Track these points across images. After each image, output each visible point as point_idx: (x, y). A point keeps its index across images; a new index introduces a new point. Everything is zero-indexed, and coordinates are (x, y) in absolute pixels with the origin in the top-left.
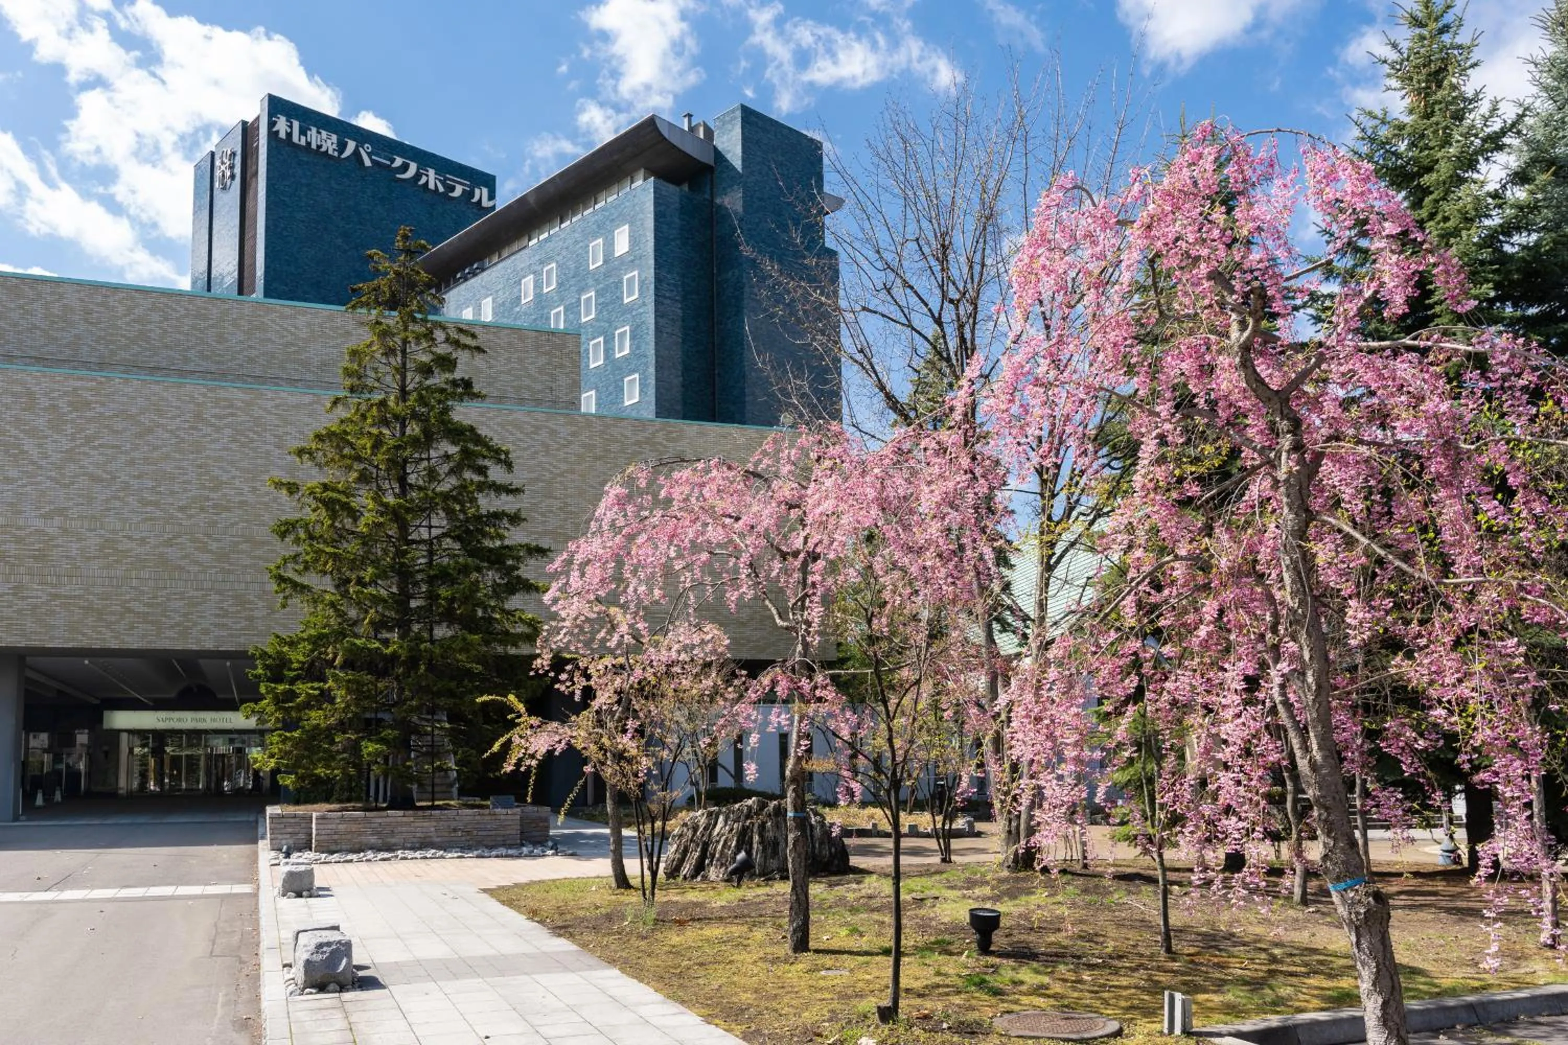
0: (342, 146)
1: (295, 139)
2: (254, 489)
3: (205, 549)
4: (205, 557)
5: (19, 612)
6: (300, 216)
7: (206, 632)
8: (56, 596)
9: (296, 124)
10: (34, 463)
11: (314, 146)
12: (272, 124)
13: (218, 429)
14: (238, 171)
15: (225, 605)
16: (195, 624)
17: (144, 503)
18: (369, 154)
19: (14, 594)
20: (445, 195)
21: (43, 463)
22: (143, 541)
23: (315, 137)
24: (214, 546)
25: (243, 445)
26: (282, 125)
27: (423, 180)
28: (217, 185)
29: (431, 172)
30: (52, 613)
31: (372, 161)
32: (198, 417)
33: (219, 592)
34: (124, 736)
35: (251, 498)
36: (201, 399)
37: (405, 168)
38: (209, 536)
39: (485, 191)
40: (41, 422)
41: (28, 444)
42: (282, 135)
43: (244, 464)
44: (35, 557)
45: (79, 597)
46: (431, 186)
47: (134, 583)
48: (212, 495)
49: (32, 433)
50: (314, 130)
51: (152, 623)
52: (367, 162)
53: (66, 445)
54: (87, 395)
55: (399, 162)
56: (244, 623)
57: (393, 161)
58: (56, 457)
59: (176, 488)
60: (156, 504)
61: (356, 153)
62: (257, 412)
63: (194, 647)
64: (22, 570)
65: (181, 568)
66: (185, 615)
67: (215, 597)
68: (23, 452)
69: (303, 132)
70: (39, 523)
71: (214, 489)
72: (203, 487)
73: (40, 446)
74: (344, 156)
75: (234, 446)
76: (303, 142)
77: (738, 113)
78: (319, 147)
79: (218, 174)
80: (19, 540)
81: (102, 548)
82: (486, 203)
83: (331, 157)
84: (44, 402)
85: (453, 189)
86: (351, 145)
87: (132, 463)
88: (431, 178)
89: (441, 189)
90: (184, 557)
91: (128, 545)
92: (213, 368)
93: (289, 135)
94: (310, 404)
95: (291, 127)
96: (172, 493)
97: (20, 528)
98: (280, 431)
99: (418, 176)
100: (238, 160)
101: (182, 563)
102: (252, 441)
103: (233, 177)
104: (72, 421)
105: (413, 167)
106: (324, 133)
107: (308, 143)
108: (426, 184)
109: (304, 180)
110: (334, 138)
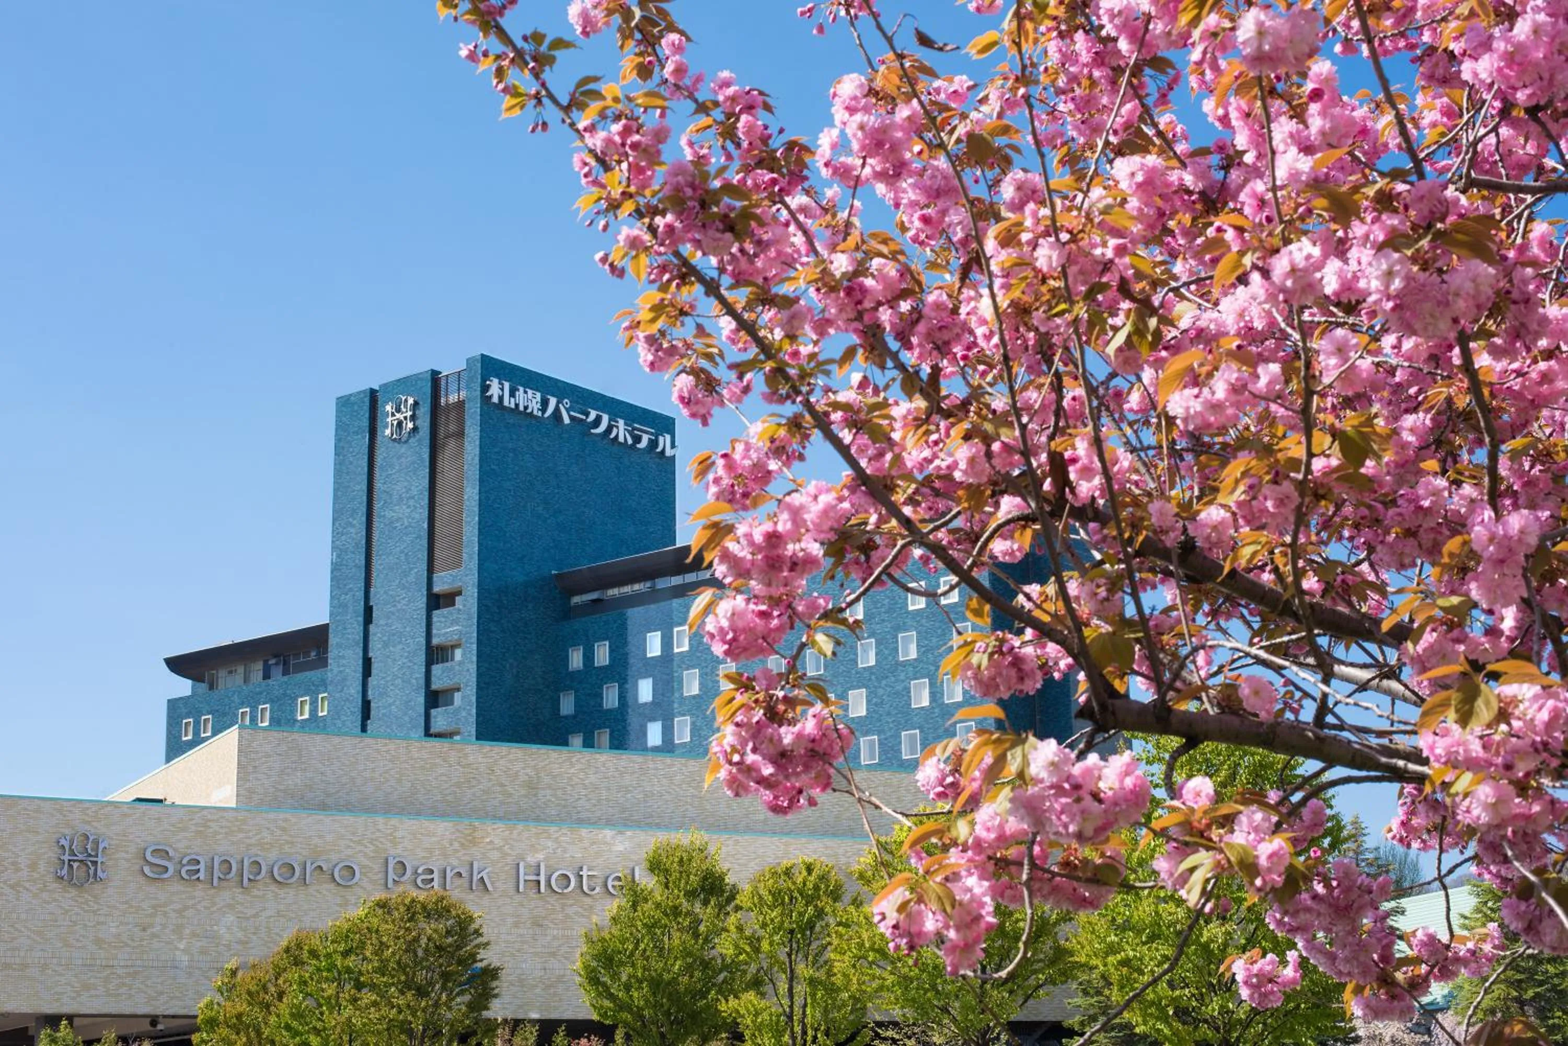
0: (545, 404)
1: (506, 403)
9: (507, 385)
11: (521, 408)
12: (486, 388)
18: (568, 410)
20: (633, 448)
23: (522, 397)
26: (495, 388)
27: (614, 433)
29: (621, 423)
31: (572, 418)
37: (598, 421)
39: (667, 438)
42: (495, 400)
46: (621, 439)
50: (522, 389)
52: (567, 420)
55: (592, 414)
57: (587, 414)
61: (557, 410)
69: (512, 394)
74: (547, 415)
76: (512, 405)
78: (526, 408)
82: (669, 452)
83: (536, 417)
85: (640, 439)
86: (553, 401)
88: (621, 431)
89: (630, 441)
93: (501, 398)
95: (502, 389)
99: (609, 429)
100: (425, 411)
105: (605, 420)
106: (530, 392)
107: (517, 405)
108: (617, 436)
109: (510, 445)
110: (538, 395)
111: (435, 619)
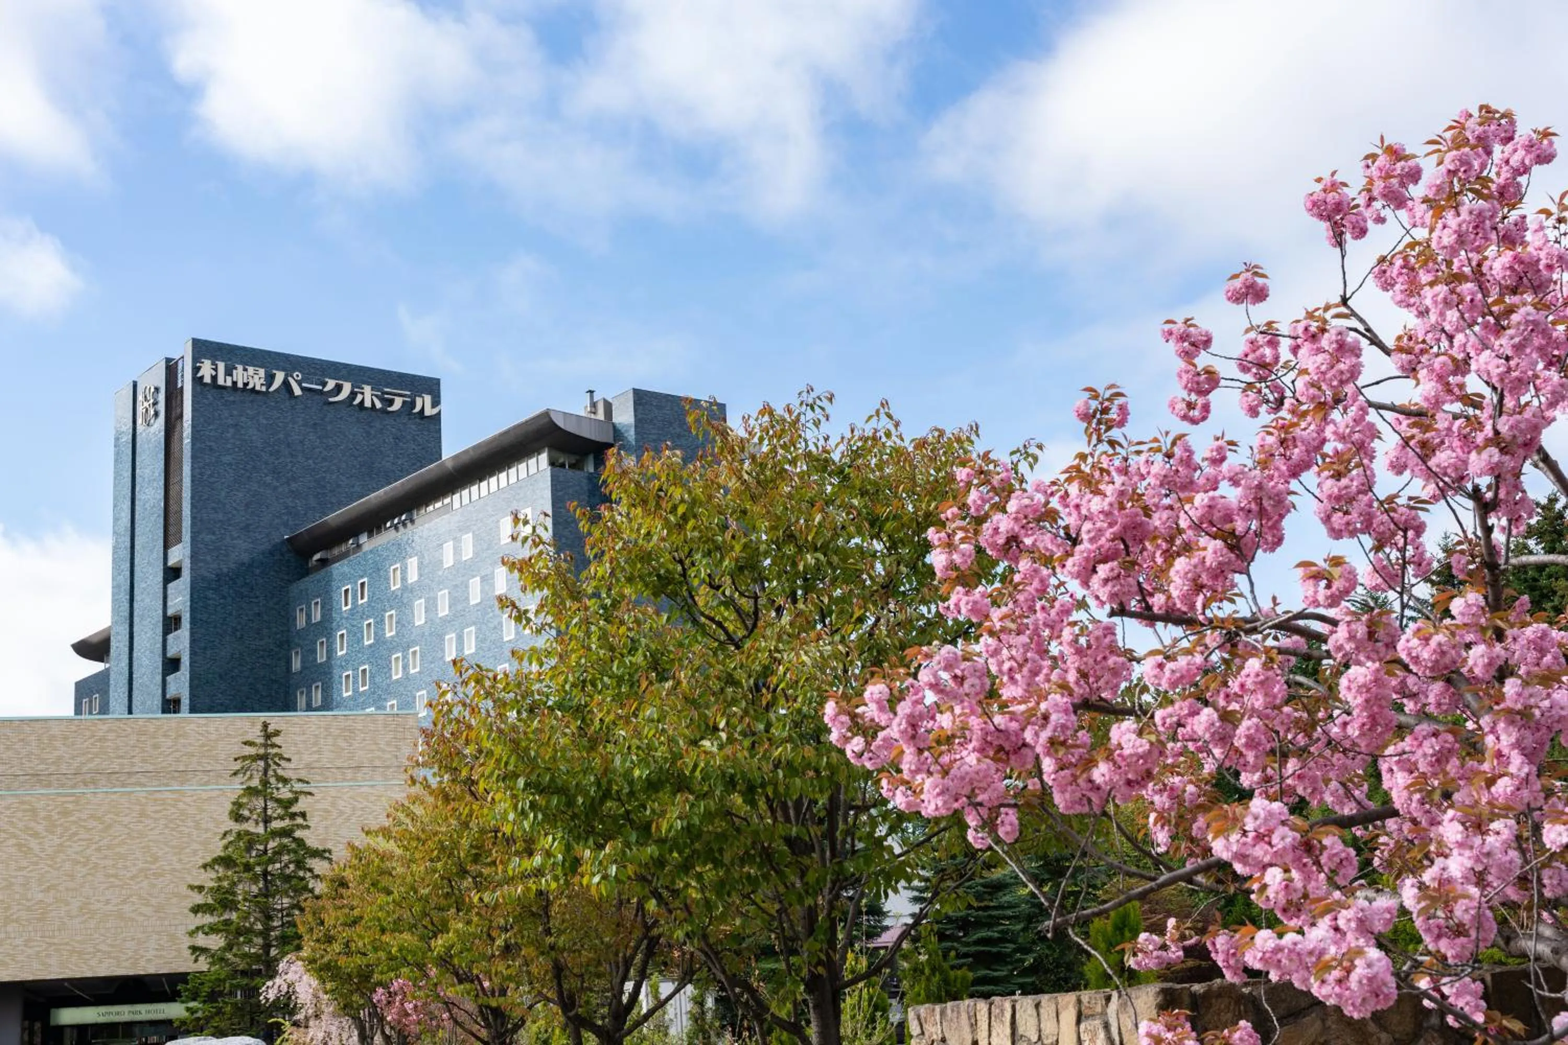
0: (270, 378)
1: (221, 381)
2: (180, 860)
3: (147, 905)
4: (147, 910)
5: (28, 957)
6: (227, 459)
7: (149, 961)
8: (50, 944)
9: (221, 366)
10: (37, 856)
11: (240, 385)
12: (196, 370)
13: (156, 820)
14: (161, 407)
15: (162, 942)
16: (142, 957)
17: (108, 876)
18: (299, 383)
19: (25, 945)
20: (384, 411)
21: (42, 855)
22: (107, 902)
23: (240, 376)
24: (153, 901)
25: (173, 829)
26: (206, 371)
27: (359, 398)
28: (139, 421)
29: (367, 389)
30: (48, 956)
31: (303, 389)
32: (143, 814)
33: (158, 933)
34: (68, 1031)
35: (178, 866)
36: (144, 801)
37: (339, 388)
38: (150, 895)
39: (428, 399)
40: (40, 828)
41: (33, 844)
42: (207, 380)
43: (174, 843)
44: (37, 919)
45: (67, 944)
46: (368, 404)
47: (103, 931)
48: (153, 867)
49: (36, 835)
50: (240, 367)
51: (114, 958)
52: (297, 391)
53: (58, 841)
54: (70, 806)
55: (331, 384)
56: (174, 953)
57: (324, 384)
58: (50, 851)
59: (128, 863)
60: (115, 876)
61: (286, 383)
62: (181, 805)
63: (142, 973)
64: (31, 929)
65: (133, 920)
66: (135, 951)
67: (155, 937)
68: (30, 849)
69: (229, 372)
70: (40, 896)
71: (153, 863)
72: (146, 862)
73: (40, 843)
74: (272, 389)
75: (166, 831)
76: (229, 383)
77: (631, 395)
78: (246, 384)
79: (140, 409)
80: (29, 909)
81: (81, 908)
82: (429, 412)
83: (258, 392)
84: (43, 814)
85: (391, 402)
86: (280, 377)
87: (99, 850)
88: (368, 396)
89: (378, 405)
90: (133, 911)
91: (99, 905)
92: (151, 768)
93: (214, 378)
94: (218, 796)
95: (216, 370)
96: (125, 867)
97: (28, 900)
98: (198, 817)
99: (353, 395)
100: (162, 397)
101: (133, 915)
102: (179, 826)
103: (156, 414)
104: (61, 825)
105: (347, 388)
106: (251, 370)
107: (235, 383)
108: (362, 402)
109: (230, 421)
110: (262, 372)
111: (169, 592)
